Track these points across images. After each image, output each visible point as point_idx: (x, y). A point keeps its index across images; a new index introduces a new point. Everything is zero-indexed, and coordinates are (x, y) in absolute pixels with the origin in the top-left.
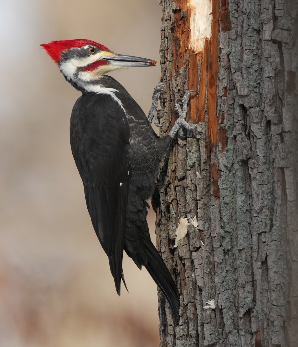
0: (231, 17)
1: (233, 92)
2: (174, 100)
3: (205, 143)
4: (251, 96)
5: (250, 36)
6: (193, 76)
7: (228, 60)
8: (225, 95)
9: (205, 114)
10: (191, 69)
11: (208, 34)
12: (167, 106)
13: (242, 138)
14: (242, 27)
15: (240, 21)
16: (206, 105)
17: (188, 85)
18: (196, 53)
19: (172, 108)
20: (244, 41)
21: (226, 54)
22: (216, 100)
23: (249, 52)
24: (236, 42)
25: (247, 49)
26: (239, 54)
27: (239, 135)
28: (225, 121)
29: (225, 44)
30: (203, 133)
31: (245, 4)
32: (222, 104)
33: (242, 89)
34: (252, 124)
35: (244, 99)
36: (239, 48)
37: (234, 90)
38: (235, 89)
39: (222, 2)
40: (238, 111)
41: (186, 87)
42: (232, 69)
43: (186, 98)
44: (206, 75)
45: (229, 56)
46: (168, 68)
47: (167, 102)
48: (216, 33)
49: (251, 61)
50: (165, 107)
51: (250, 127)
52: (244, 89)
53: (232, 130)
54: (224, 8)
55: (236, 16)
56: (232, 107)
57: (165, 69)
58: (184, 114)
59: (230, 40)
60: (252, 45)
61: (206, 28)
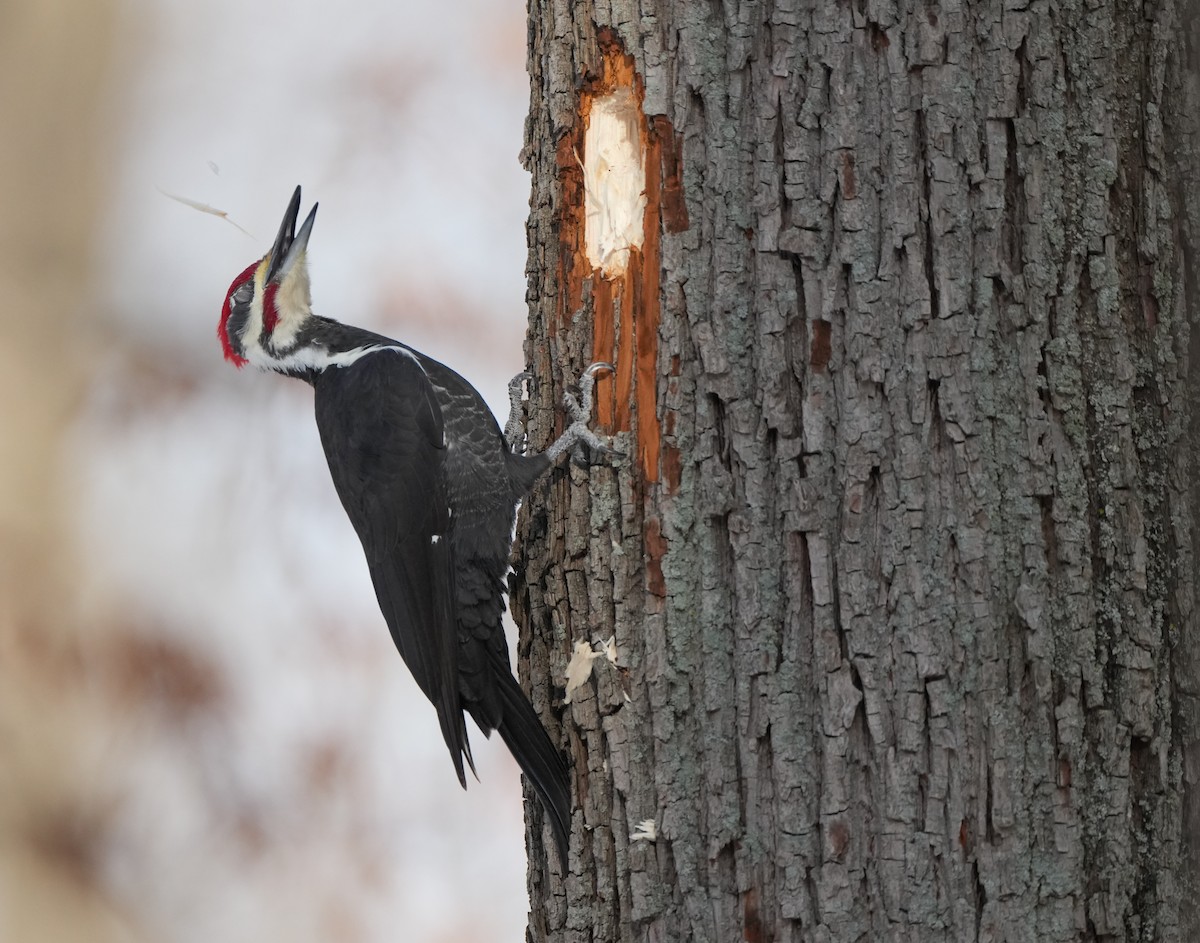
0: (687, 201)
1: (692, 366)
2: (560, 382)
3: (631, 479)
4: (734, 376)
5: (730, 243)
6: (603, 329)
7: (681, 296)
8: (675, 373)
9: (630, 416)
10: (599, 314)
11: (637, 238)
12: (544, 395)
13: (714, 468)
14: (712, 223)
15: (708, 209)
16: (632, 395)
17: (592, 349)
18: (611, 279)
19: (556, 398)
20: (716, 255)
21: (678, 281)
22: (654, 383)
23: (727, 277)
24: (699, 256)
25: (723, 272)
26: (706, 281)
27: (708, 460)
28: (675, 429)
29: (675, 261)
30: (625, 455)
31: (719, 173)
32: (669, 392)
33: (714, 360)
34: (735, 437)
35: (717, 382)
36: (705, 269)
37: (696, 363)
38: (696, 359)
39: (668, 168)
40: (703, 408)
41: (587, 354)
42: (690, 316)
43: (588, 377)
44: (631, 329)
45: (684, 287)
46: (546, 309)
47: (545, 386)
48: (655, 236)
49: (732, 298)
50: (540, 396)
51: (731, 443)
52: (718, 360)
53: (691, 450)
54: (672, 181)
55: (699, 197)
56: (691, 398)
57: (537, 313)
58: (585, 414)
59: (685, 251)
60: (734, 262)
61: (631, 224)
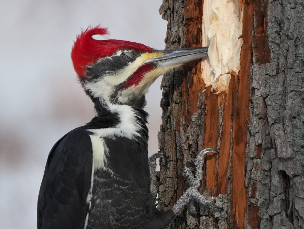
0: (270, 43)
1: (270, 153)
2: (182, 160)
3: (226, 225)
4: (297, 160)
5: (298, 72)
6: (211, 126)
7: (264, 106)
8: (258, 157)
9: (227, 183)
10: (209, 116)
11: (236, 66)
12: (171, 169)
13: (282, 220)
14: (286, 58)
15: (284, 49)
16: (229, 170)
17: (204, 139)
18: (217, 93)
19: (179, 171)
20: (288, 79)
21: (262, 96)
22: (244, 163)
23: (295, 94)
24: (276, 79)
25: (292, 91)
26: (280, 97)
27: (278, 215)
28: (257, 194)
29: (260, 82)
30: (223, 210)
31: (292, 25)
32: (254, 169)
33: (284, 149)
34: (297, 200)
35: (286, 164)
36: (280, 89)
37: (272, 150)
38: (272, 147)
39: (258, 21)
40: (276, 180)
41: (200, 143)
42: (270, 120)
43: (200, 158)
44: (230, 127)
45: (266, 100)
46: (174, 112)
47: (172, 163)
48: (248, 66)
49: (297, 108)
50: (168, 169)
51: (293, 204)
52: (287, 148)
53: (267, 208)
54: (260, 29)
55: (278, 41)
56: (268, 174)
57: (168, 114)
58: (197, 182)
59: (267, 76)
60: (300, 84)
61: (232, 57)
